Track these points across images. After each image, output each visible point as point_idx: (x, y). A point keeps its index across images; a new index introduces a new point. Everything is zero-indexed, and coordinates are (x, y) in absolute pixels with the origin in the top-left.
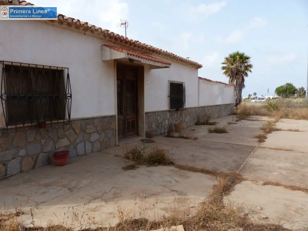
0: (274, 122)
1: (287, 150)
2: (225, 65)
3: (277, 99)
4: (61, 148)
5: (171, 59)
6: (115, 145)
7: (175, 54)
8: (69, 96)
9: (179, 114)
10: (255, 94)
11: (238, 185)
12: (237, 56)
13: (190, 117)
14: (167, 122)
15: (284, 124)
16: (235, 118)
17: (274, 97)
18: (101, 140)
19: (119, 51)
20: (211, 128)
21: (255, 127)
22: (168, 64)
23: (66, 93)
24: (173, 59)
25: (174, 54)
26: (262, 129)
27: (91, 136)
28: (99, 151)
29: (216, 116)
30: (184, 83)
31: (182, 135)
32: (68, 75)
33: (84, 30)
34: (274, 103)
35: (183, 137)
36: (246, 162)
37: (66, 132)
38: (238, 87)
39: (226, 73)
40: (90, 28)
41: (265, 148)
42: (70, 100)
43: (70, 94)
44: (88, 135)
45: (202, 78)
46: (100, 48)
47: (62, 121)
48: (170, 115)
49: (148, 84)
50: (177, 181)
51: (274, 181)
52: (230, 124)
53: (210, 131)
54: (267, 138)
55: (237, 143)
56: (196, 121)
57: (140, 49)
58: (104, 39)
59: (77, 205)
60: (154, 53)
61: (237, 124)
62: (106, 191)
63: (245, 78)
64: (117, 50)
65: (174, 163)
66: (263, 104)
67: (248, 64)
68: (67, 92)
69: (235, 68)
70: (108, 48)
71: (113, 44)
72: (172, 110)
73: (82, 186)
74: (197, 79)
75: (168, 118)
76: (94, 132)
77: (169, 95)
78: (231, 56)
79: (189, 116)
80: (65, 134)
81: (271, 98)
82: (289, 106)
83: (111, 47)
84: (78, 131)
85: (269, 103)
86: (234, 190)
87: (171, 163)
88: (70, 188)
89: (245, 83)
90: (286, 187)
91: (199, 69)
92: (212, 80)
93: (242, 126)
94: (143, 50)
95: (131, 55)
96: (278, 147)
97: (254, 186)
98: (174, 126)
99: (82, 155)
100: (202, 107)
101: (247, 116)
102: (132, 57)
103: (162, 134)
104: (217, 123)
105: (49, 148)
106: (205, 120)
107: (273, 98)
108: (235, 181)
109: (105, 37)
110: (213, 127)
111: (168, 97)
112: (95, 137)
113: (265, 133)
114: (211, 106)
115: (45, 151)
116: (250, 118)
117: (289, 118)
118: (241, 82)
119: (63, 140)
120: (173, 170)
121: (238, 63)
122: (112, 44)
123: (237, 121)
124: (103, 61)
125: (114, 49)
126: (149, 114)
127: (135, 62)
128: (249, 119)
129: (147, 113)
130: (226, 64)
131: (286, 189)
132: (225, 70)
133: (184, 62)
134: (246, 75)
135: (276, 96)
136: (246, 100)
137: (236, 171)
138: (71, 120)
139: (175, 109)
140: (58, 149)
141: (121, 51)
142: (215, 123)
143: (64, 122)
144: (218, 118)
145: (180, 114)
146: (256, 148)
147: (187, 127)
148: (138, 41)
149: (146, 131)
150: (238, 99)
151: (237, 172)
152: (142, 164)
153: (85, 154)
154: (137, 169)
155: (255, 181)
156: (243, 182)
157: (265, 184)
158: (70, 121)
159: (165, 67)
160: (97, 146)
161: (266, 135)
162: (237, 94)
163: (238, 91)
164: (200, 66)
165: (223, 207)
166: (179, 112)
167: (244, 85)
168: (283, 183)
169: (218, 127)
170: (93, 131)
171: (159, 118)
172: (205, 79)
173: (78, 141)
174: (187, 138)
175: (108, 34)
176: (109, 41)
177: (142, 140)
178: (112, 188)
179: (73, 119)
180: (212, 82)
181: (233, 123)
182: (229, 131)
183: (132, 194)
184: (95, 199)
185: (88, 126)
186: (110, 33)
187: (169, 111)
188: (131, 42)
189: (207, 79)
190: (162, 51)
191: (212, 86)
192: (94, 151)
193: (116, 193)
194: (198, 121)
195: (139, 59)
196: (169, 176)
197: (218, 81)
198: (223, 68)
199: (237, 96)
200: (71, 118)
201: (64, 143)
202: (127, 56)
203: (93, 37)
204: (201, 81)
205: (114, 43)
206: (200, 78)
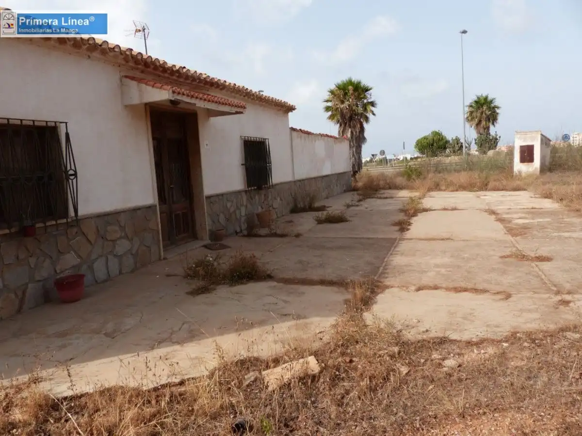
0: (420, 199)
1: (443, 239)
2: (329, 104)
3: (419, 160)
4: (66, 270)
5: (242, 97)
6: (160, 259)
7: (249, 89)
8: (72, 175)
9: (263, 196)
10: (383, 153)
11: (380, 295)
12: (349, 86)
13: (281, 200)
14: (243, 211)
15: (435, 200)
16: (355, 196)
17: (413, 157)
18: (134, 252)
19: (157, 88)
20: (320, 216)
21: (391, 208)
22: (241, 107)
23: (66, 168)
24: (246, 98)
25: (247, 89)
26: (402, 211)
27: (116, 246)
28: (132, 271)
29: (324, 194)
30: (267, 140)
31: (274, 231)
32: (67, 135)
33: (88, 49)
34: (414, 166)
35: (276, 235)
36: (386, 261)
37: (72, 242)
38: (354, 141)
39: (331, 117)
40: (101, 45)
41: (411, 239)
42: (74, 181)
43: (74, 170)
44: (111, 243)
45: (297, 129)
46: (119, 82)
47: (65, 221)
48: (247, 199)
49: (207, 145)
50: (285, 302)
51: (431, 284)
52: (348, 206)
53: (320, 222)
54: (412, 223)
55: (365, 236)
56: (291, 205)
57: (188, 81)
58: (123, 65)
59: (133, 355)
60: (213, 88)
61: (361, 205)
62: (175, 329)
63: (365, 125)
64: (153, 87)
65: (273, 277)
66: (398, 170)
67: (369, 101)
68: (69, 168)
69: (347, 109)
70: (134, 84)
71: (140, 74)
72: (250, 189)
73: (128, 327)
74: (288, 131)
75: (245, 204)
76: (121, 238)
77: (244, 163)
78: (339, 87)
79: (279, 199)
80: (70, 245)
81: (409, 158)
82: (439, 169)
83: (140, 81)
84: (92, 237)
85: (408, 167)
86: (376, 303)
87: (269, 277)
88: (106, 333)
89: (366, 134)
90: (448, 289)
91: (290, 114)
92: (312, 132)
93: (371, 209)
94: (194, 83)
95: (179, 93)
96: (430, 236)
97: (403, 293)
98: (256, 217)
99: (105, 281)
100: (300, 181)
101: (375, 192)
102: (179, 97)
103: (237, 233)
104: (328, 207)
105: (45, 271)
106: (307, 204)
107: (411, 159)
108: (376, 290)
109: (127, 62)
110: (322, 215)
111: (242, 166)
112: (123, 246)
113: (408, 216)
114: (315, 178)
115: (38, 278)
116: (379, 194)
117: (440, 190)
118: (360, 132)
119: (68, 256)
120: (275, 286)
121: (353, 99)
122: (138, 74)
123: (360, 201)
124: (126, 106)
125: (146, 84)
126: (212, 199)
127: (181, 106)
128: (379, 196)
129: (208, 197)
130: (331, 101)
131: (448, 293)
132: (330, 113)
133: (265, 102)
134: (367, 119)
135: (417, 154)
136: (368, 164)
137: (373, 277)
138: (79, 218)
139: (255, 188)
140: (62, 272)
141: (161, 88)
142: (325, 207)
143: (67, 223)
144: (327, 198)
145: (265, 195)
146: (397, 241)
147: (278, 217)
148: (184, 67)
149: (210, 230)
150: (355, 163)
151: (376, 278)
152: (220, 284)
153: (109, 279)
154: (215, 292)
155: (404, 287)
156: (387, 291)
157: (419, 289)
158: (78, 221)
159: (237, 113)
160: (129, 262)
161: (409, 219)
162: (353, 155)
163: (354, 150)
164: (291, 109)
165: (366, 326)
166: (263, 192)
168: (444, 286)
169: (332, 213)
170: (118, 236)
171: (229, 205)
172: (300, 130)
173: (94, 257)
174: (282, 236)
175: (132, 56)
176: (133, 68)
177: (205, 246)
178: (183, 324)
179: (83, 216)
180: (313, 136)
181: (353, 204)
182: (350, 219)
183: (220, 328)
184: (160, 343)
185: (109, 228)
186: (136, 54)
187: (246, 192)
188: (173, 70)
189: (304, 130)
190: (227, 84)
191: (314, 142)
192: (124, 272)
193: (192, 331)
194: (296, 206)
195: (193, 101)
196: (270, 295)
197: (322, 133)
198: (327, 109)
199: (354, 159)
200: (80, 213)
201: (70, 260)
202: (173, 97)
203: (104, 62)
204: (295, 134)
205: (142, 72)
206: (293, 129)
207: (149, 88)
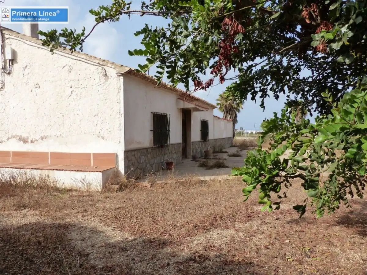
6: (181, 163)
10: (242, 129)
14: (200, 150)
18: (177, 158)
22: (208, 109)
30: (207, 121)
32: (169, 118)
35: (216, 159)
39: (220, 108)
42: (169, 132)
43: (170, 129)
46: (176, 100)
53: (230, 156)
63: (237, 113)
65: (229, 167)
69: (229, 105)
70: (182, 101)
75: (200, 147)
84: (170, 152)
91: (214, 109)
100: (216, 139)
106: (219, 149)
111: (200, 131)
112: (175, 156)
114: (220, 139)
115: (161, 161)
119: (166, 156)
124: (177, 108)
126: (193, 143)
130: (220, 100)
134: (239, 111)
139: (203, 140)
142: (226, 152)
144: (225, 148)
145: (206, 144)
149: (192, 155)
167: (237, 121)
174: (219, 159)
177: (192, 161)
180: (220, 119)
185: (173, 149)
187: (201, 142)
191: (221, 122)
194: (214, 150)
198: (218, 104)
204: (215, 118)
206: (214, 116)
207: (187, 103)
